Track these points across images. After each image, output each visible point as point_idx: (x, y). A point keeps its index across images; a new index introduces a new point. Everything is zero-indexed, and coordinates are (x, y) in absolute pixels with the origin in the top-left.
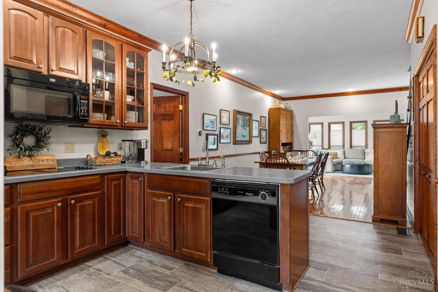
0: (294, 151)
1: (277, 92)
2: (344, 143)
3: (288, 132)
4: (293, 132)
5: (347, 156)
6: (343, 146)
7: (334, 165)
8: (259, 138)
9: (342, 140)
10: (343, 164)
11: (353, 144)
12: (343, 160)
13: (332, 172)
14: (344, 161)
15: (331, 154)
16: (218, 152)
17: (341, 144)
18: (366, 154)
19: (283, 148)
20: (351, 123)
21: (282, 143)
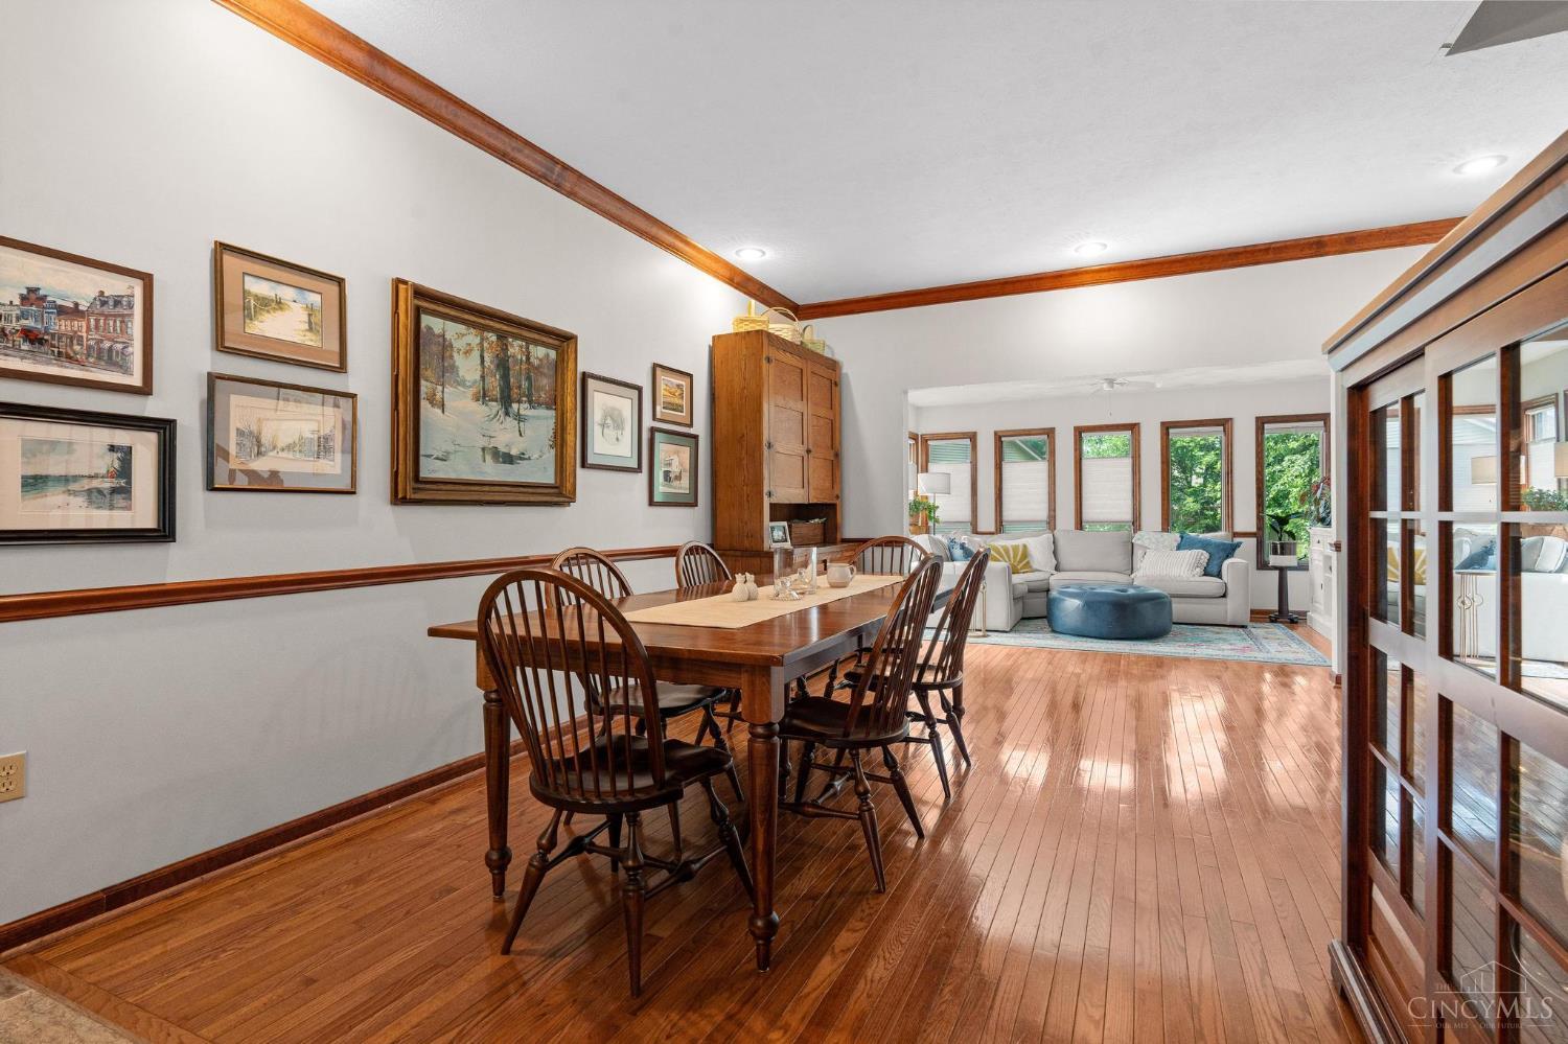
0: (844, 541)
1: (751, 257)
2: (1055, 511)
3: (809, 451)
4: (837, 455)
5: (1065, 561)
6: (1051, 522)
7: (1018, 599)
8: (643, 476)
9: (1045, 497)
10: (1054, 594)
11: (1087, 514)
12: (1052, 578)
13: (1011, 631)
14: (1056, 580)
15: (1007, 551)
16: (171, 551)
17: (1043, 514)
18: (1138, 553)
19: (790, 526)
20: (1079, 432)
21: (772, 506)
